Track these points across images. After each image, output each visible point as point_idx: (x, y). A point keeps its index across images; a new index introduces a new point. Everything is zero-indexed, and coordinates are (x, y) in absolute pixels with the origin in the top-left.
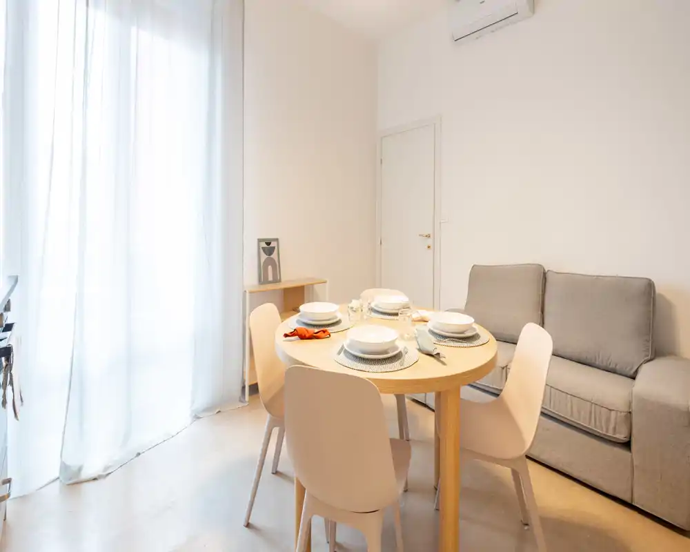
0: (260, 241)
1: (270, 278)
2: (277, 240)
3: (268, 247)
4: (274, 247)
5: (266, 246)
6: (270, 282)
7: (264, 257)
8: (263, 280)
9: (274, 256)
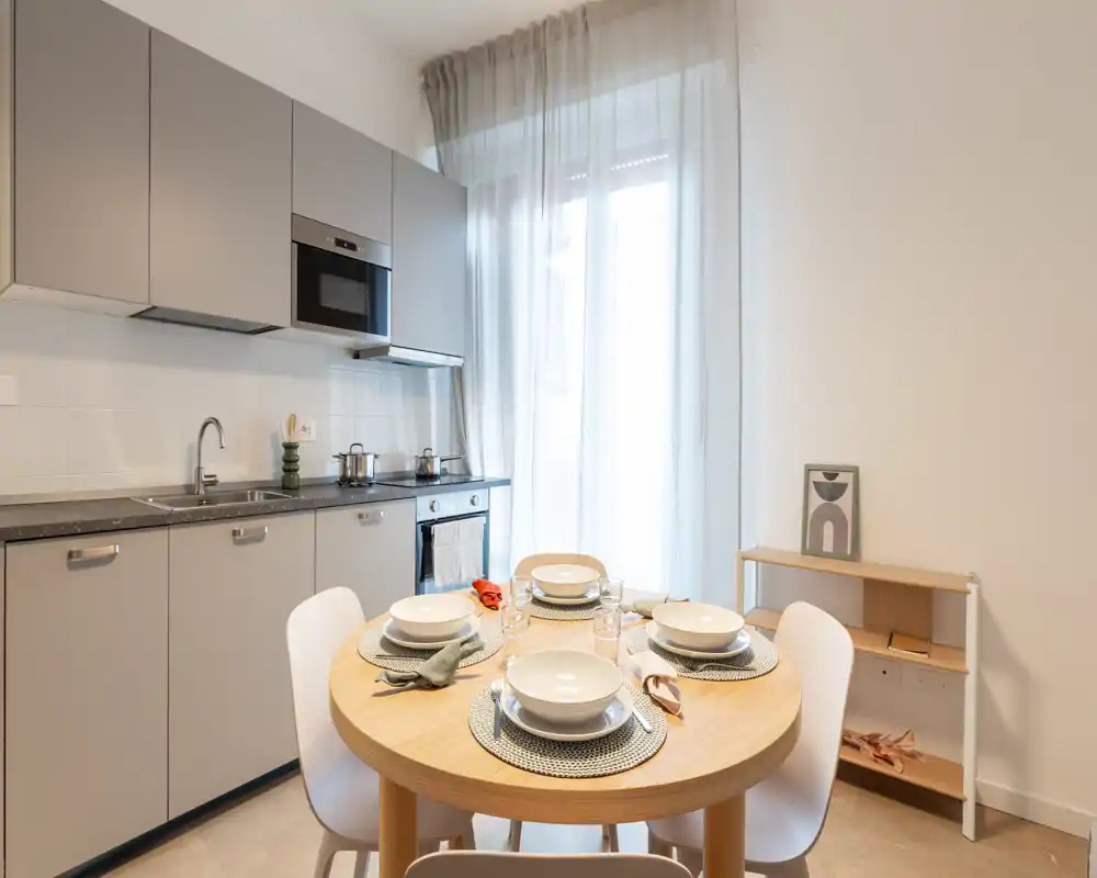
0: (809, 469)
1: (828, 547)
2: (855, 471)
3: (830, 485)
4: (845, 486)
5: (824, 480)
6: (828, 556)
7: (817, 501)
8: (811, 547)
9: (845, 503)
